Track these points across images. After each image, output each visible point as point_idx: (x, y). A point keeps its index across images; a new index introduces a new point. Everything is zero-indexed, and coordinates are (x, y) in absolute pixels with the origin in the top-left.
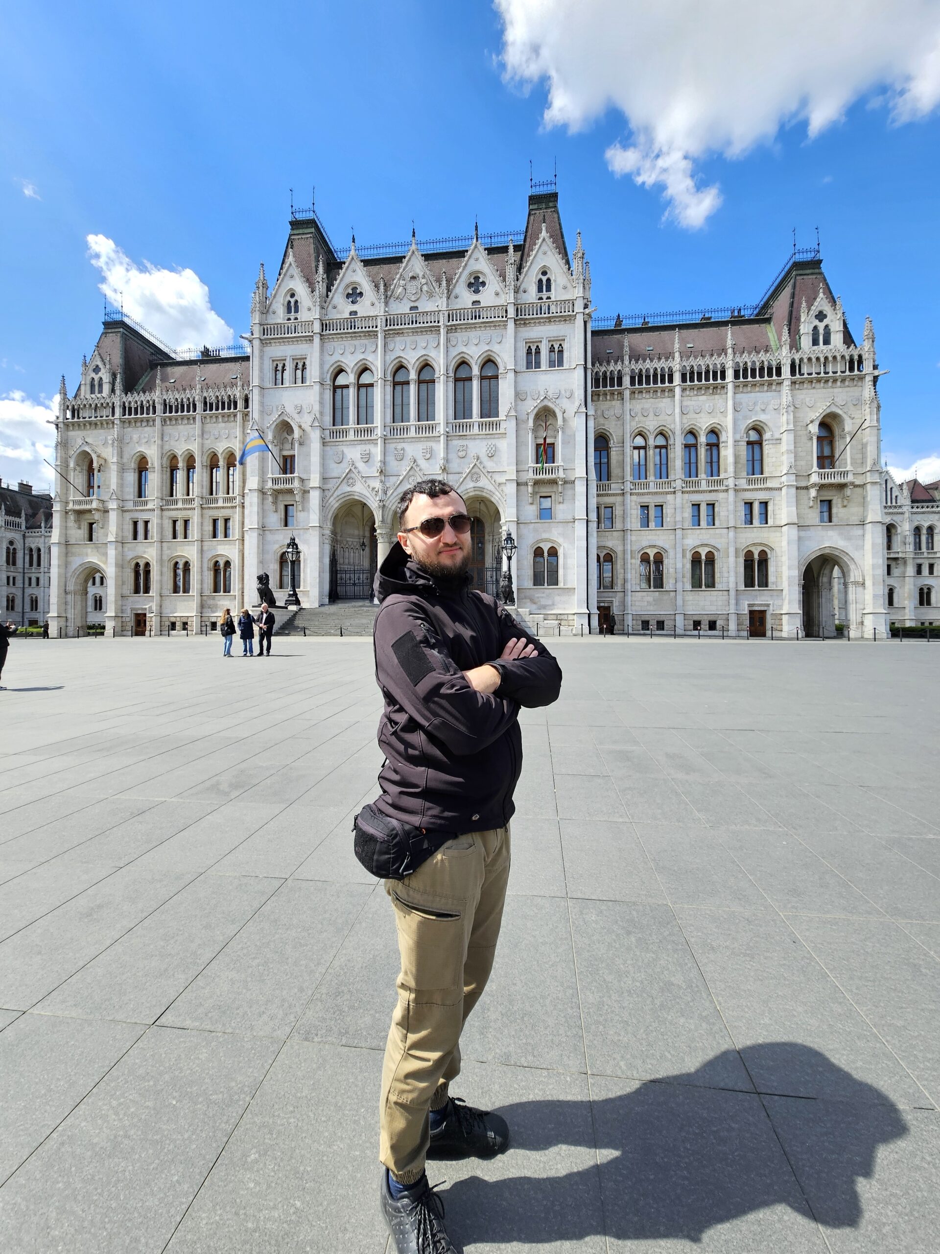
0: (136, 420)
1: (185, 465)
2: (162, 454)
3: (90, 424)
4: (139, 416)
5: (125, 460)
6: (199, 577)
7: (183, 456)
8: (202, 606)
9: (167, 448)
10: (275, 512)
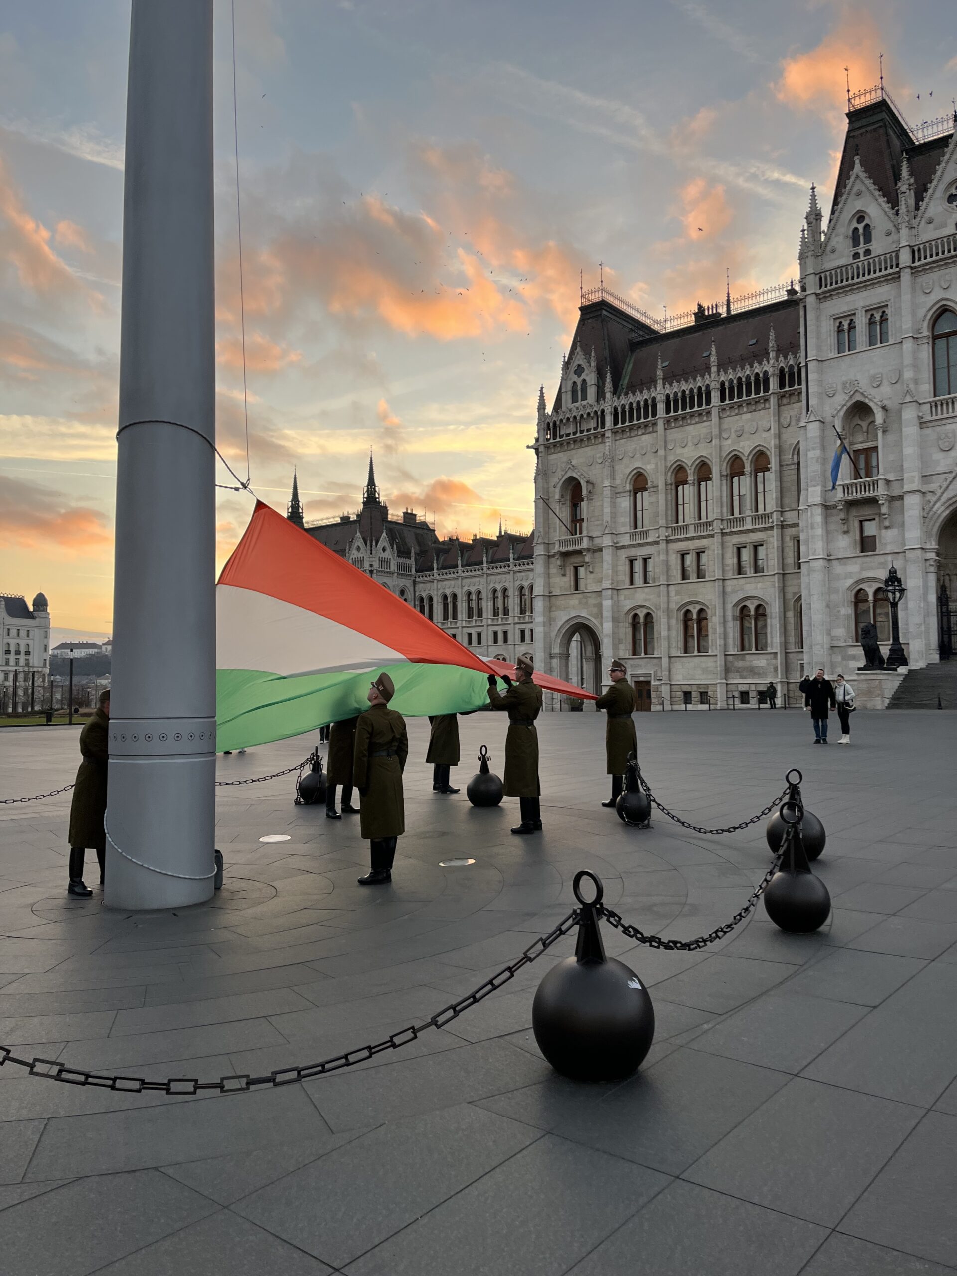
0: (631, 428)
1: (696, 478)
2: (666, 467)
3: (575, 441)
4: (635, 422)
5: (618, 482)
6: (722, 629)
7: (693, 467)
8: (727, 670)
9: (672, 458)
10: (846, 532)
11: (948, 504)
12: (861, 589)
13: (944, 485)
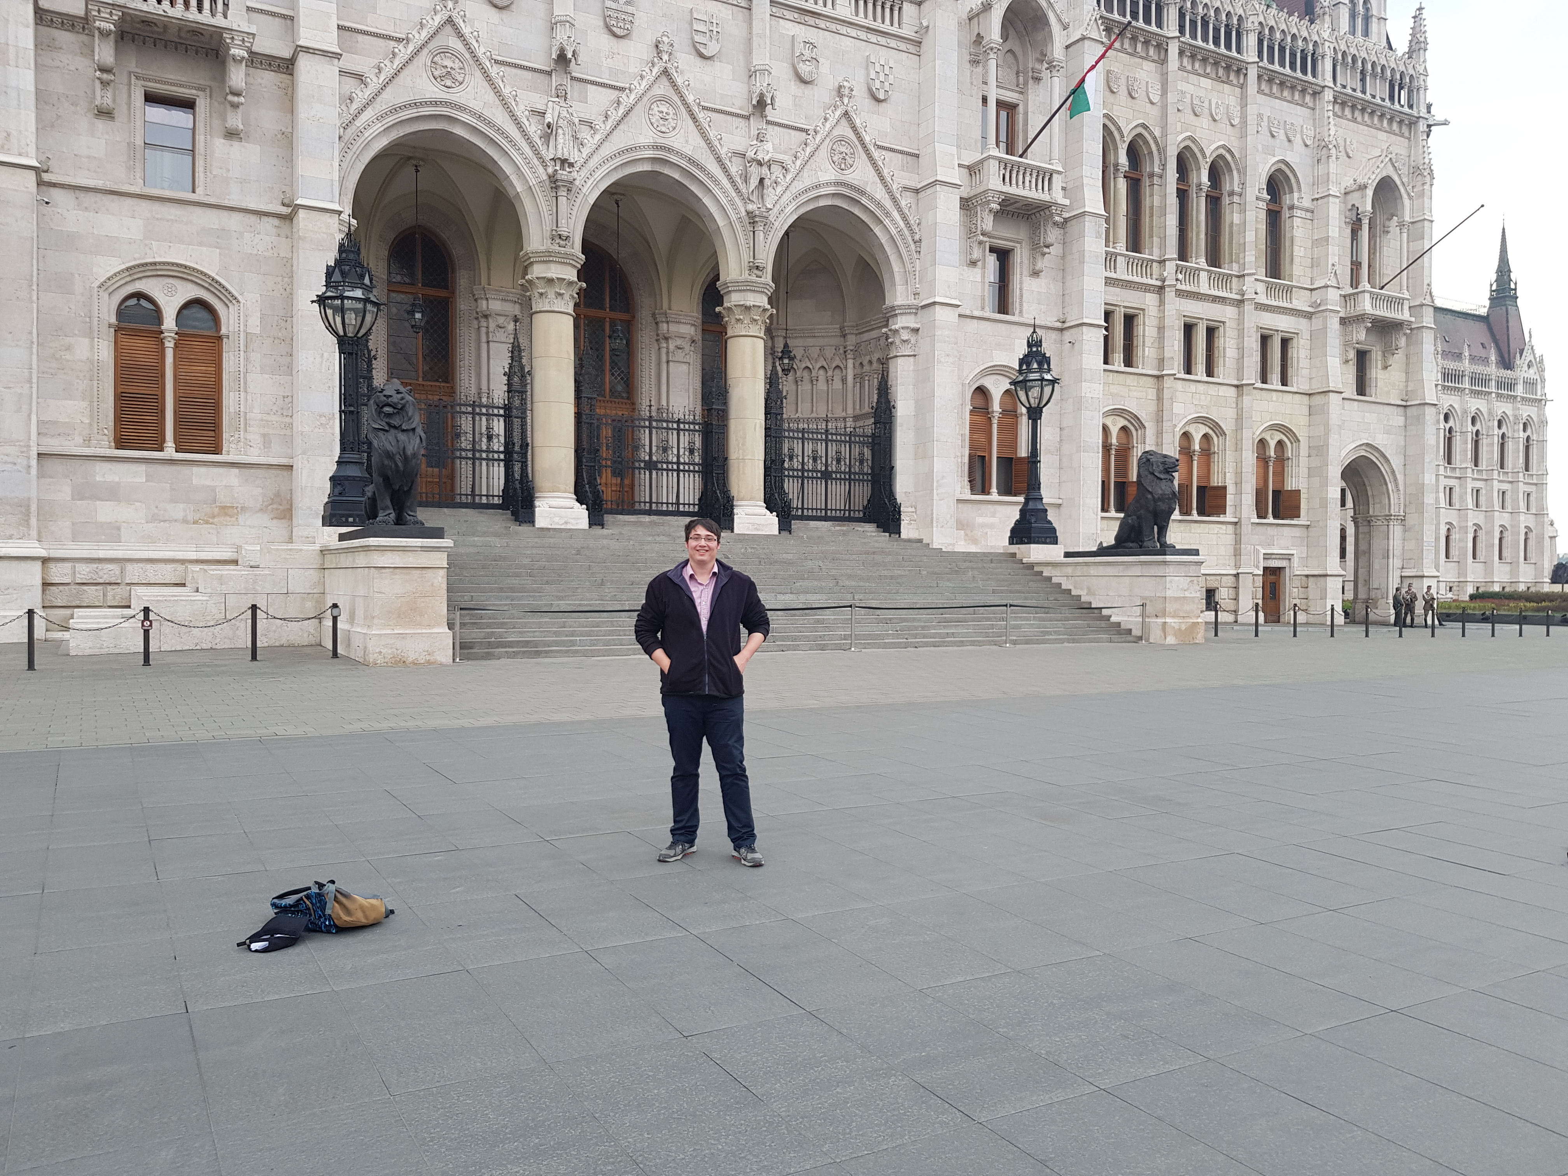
10: (105, 114)
11: (391, 120)
12: (139, 295)
13: (389, 70)
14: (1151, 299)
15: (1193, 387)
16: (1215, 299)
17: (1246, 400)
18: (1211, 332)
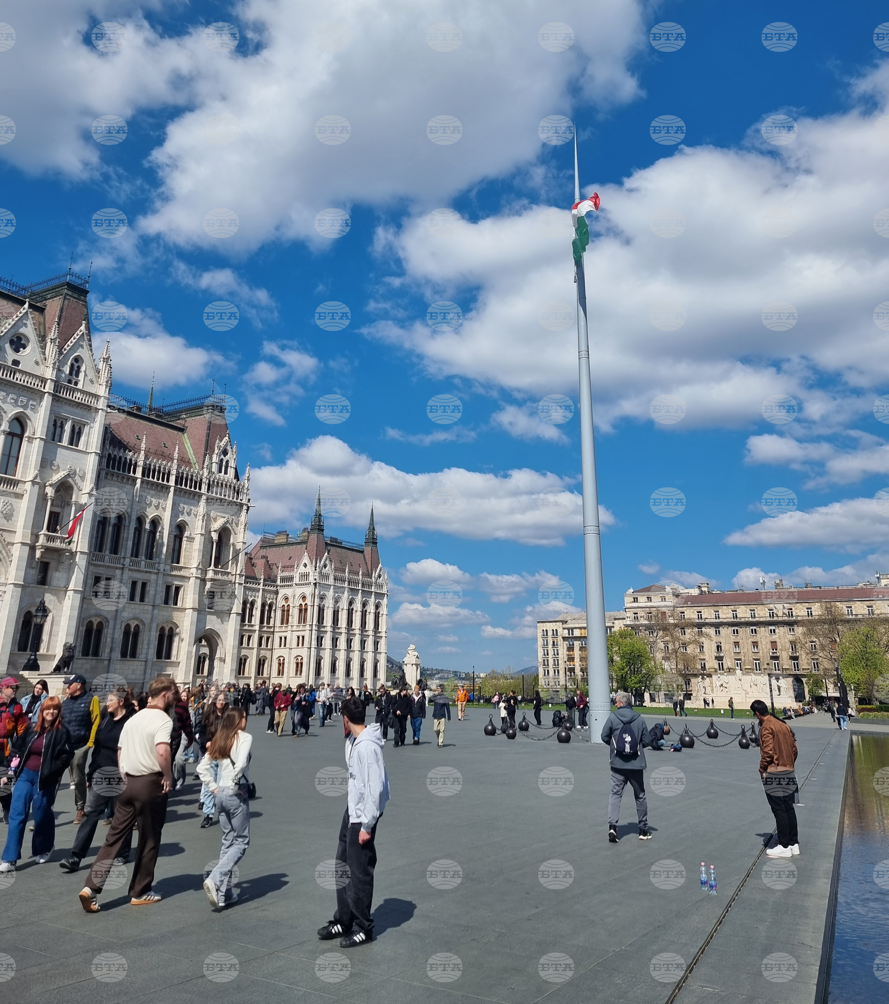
14: (118, 572)
15: (133, 606)
16: (146, 572)
17: (156, 612)
18: (144, 585)
